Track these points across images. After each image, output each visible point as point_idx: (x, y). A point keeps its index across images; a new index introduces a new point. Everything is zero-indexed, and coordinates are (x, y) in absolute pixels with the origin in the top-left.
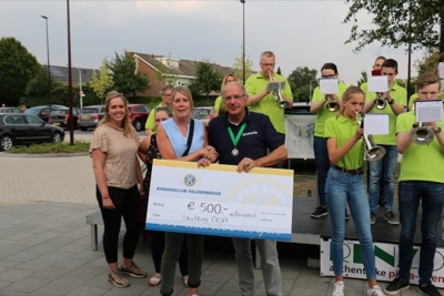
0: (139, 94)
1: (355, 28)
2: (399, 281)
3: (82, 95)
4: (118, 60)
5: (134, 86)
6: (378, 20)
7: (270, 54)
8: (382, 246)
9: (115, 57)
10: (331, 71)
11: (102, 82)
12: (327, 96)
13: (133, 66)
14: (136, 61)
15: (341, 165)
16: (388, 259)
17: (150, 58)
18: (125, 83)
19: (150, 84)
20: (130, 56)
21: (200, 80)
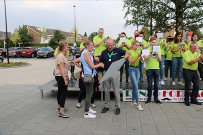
0: (29, 43)
1: (127, 20)
2: (149, 101)
3: (5, 43)
4: (20, 28)
5: (28, 39)
6: (134, 18)
7: (102, 29)
8: (142, 91)
9: (19, 27)
10: (124, 35)
11: (15, 38)
12: (123, 43)
13: (27, 31)
14: (28, 29)
15: (133, 65)
16: (144, 94)
17: (34, 28)
18: (24, 38)
19: (34, 38)
20: (25, 27)
21: (56, 37)
